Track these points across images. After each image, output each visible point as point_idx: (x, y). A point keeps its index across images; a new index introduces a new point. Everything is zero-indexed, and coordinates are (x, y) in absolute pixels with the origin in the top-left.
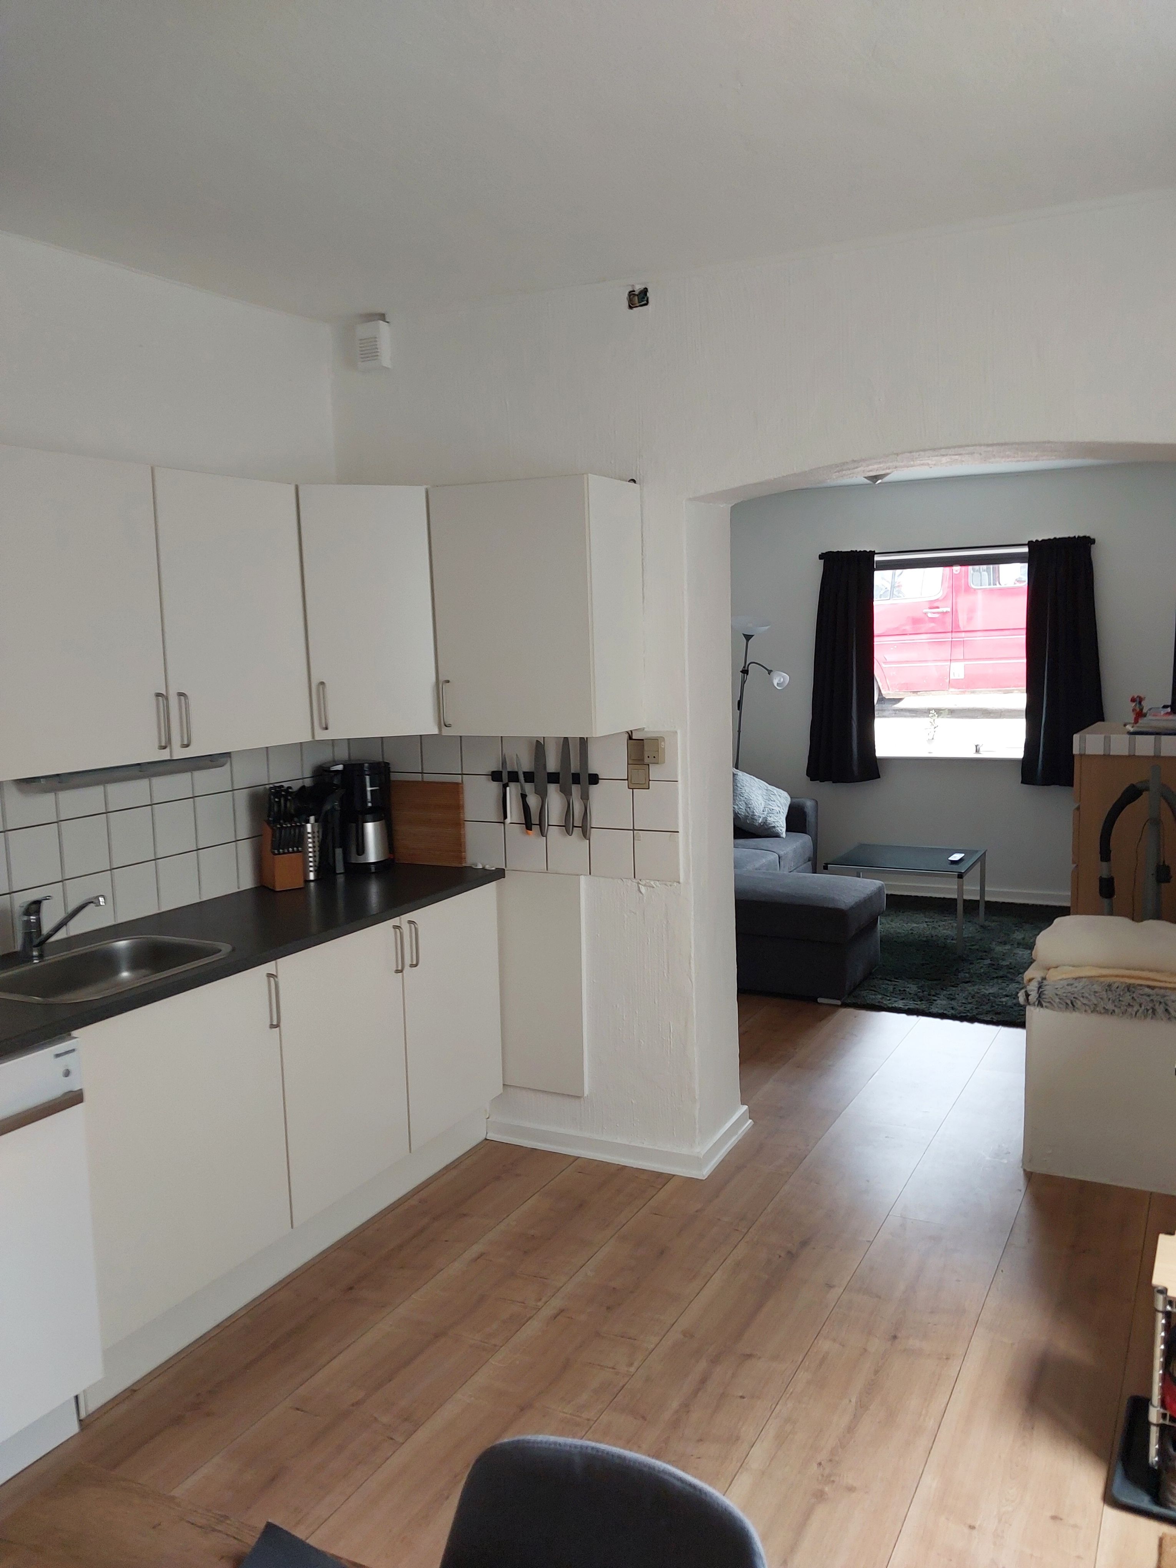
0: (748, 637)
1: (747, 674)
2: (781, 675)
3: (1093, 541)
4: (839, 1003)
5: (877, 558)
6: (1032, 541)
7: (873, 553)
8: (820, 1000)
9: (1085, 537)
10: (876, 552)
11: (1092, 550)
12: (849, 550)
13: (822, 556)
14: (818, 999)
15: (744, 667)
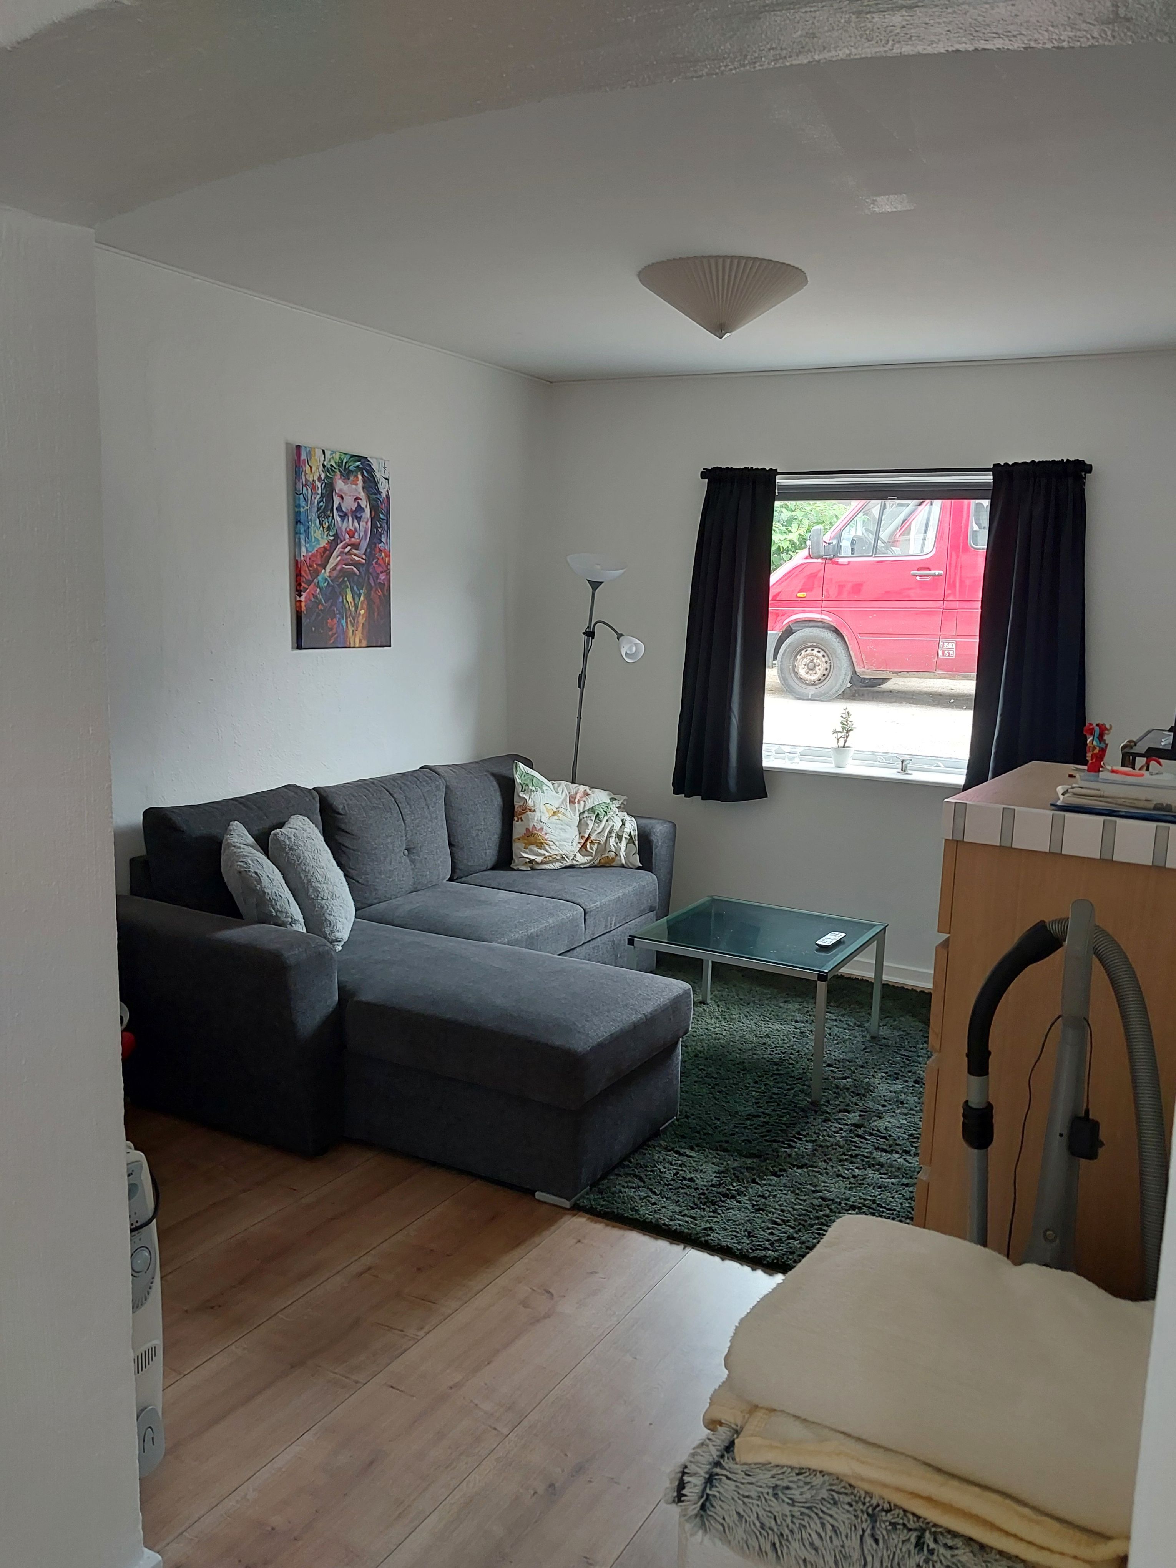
0: (595, 585)
1: (593, 638)
2: (631, 642)
3: (1089, 469)
4: (567, 1204)
5: (780, 481)
6: (999, 465)
7: (774, 473)
8: (539, 1195)
9: (1077, 461)
10: (779, 471)
11: (1087, 482)
12: (742, 467)
13: (705, 474)
14: (536, 1193)
15: (588, 627)
